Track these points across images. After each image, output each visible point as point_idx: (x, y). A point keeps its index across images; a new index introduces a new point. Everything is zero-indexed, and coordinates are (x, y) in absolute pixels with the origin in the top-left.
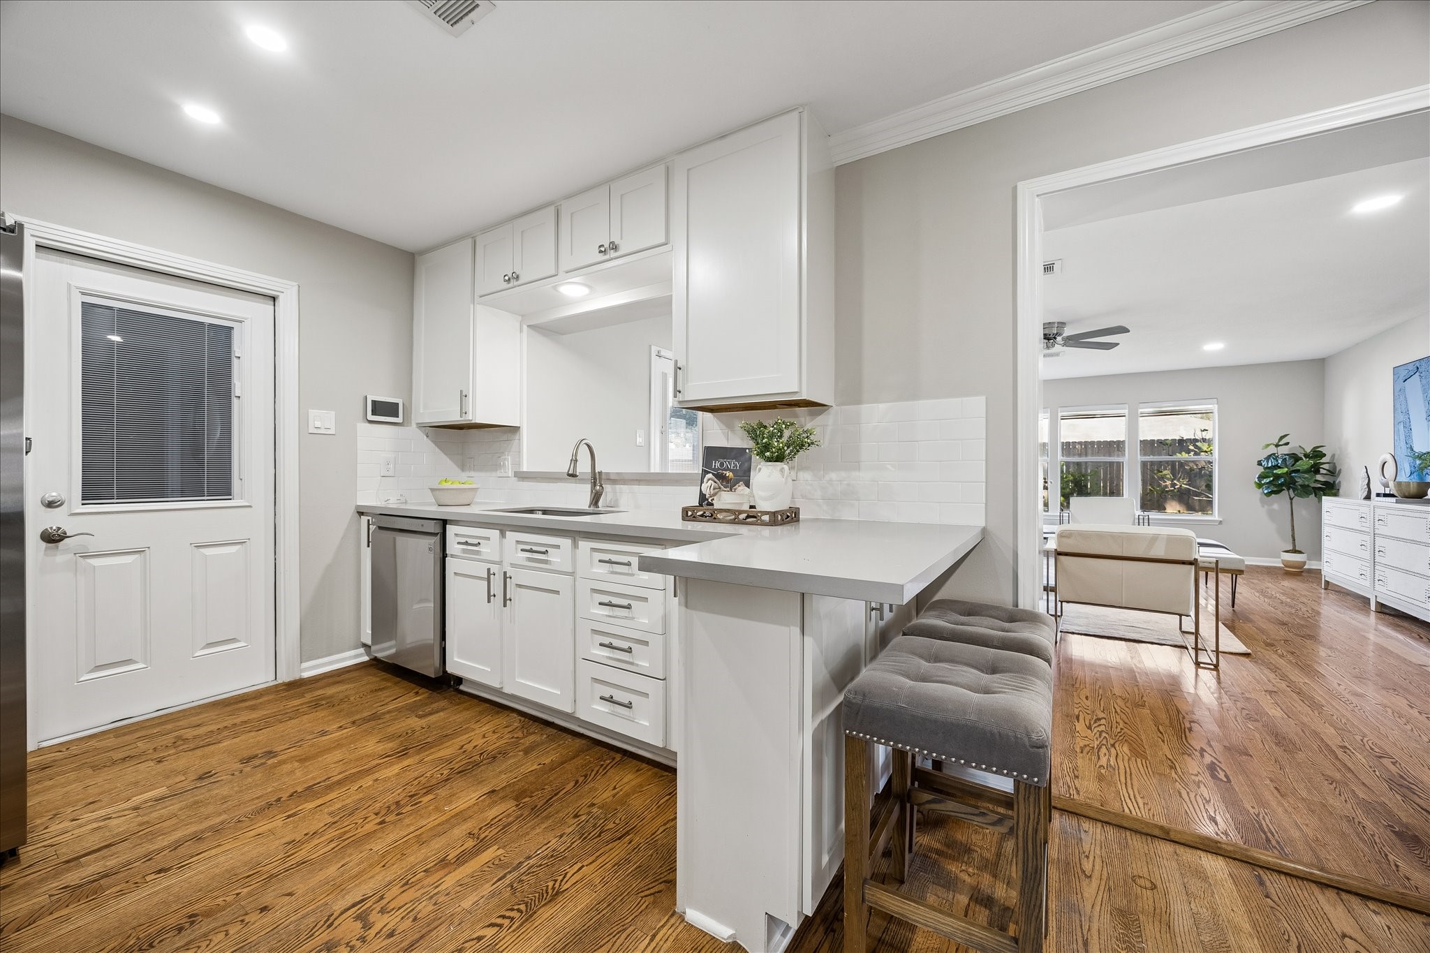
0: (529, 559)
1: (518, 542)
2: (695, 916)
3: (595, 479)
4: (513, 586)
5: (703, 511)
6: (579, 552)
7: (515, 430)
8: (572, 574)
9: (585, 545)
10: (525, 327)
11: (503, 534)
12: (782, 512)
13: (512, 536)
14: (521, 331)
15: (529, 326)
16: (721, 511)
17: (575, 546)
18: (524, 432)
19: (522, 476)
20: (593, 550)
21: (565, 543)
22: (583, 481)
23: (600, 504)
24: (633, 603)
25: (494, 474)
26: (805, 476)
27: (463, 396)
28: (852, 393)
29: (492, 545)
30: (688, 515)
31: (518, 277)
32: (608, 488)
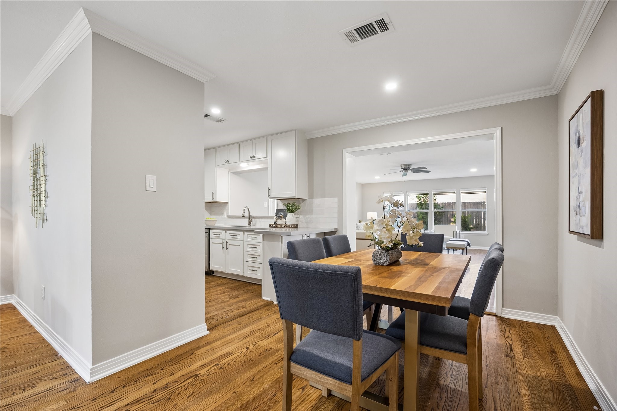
0: (233, 238)
1: (230, 233)
2: (265, 298)
3: (250, 217)
4: (228, 245)
5: (275, 225)
6: (245, 235)
7: (227, 203)
8: (243, 241)
9: (246, 233)
10: (230, 172)
11: (226, 232)
12: (292, 225)
13: (228, 232)
14: (229, 174)
15: (231, 172)
16: (278, 225)
17: (244, 234)
18: (230, 204)
19: (229, 217)
20: (248, 234)
21: (241, 233)
22: (246, 218)
23: (251, 224)
24: (257, 246)
25: (220, 216)
26: (301, 216)
27: (213, 194)
28: (311, 195)
29: (223, 235)
30: (271, 226)
31: (229, 161)
32: (253, 220)
